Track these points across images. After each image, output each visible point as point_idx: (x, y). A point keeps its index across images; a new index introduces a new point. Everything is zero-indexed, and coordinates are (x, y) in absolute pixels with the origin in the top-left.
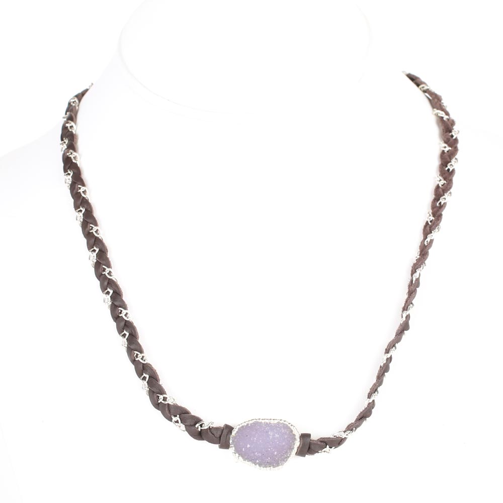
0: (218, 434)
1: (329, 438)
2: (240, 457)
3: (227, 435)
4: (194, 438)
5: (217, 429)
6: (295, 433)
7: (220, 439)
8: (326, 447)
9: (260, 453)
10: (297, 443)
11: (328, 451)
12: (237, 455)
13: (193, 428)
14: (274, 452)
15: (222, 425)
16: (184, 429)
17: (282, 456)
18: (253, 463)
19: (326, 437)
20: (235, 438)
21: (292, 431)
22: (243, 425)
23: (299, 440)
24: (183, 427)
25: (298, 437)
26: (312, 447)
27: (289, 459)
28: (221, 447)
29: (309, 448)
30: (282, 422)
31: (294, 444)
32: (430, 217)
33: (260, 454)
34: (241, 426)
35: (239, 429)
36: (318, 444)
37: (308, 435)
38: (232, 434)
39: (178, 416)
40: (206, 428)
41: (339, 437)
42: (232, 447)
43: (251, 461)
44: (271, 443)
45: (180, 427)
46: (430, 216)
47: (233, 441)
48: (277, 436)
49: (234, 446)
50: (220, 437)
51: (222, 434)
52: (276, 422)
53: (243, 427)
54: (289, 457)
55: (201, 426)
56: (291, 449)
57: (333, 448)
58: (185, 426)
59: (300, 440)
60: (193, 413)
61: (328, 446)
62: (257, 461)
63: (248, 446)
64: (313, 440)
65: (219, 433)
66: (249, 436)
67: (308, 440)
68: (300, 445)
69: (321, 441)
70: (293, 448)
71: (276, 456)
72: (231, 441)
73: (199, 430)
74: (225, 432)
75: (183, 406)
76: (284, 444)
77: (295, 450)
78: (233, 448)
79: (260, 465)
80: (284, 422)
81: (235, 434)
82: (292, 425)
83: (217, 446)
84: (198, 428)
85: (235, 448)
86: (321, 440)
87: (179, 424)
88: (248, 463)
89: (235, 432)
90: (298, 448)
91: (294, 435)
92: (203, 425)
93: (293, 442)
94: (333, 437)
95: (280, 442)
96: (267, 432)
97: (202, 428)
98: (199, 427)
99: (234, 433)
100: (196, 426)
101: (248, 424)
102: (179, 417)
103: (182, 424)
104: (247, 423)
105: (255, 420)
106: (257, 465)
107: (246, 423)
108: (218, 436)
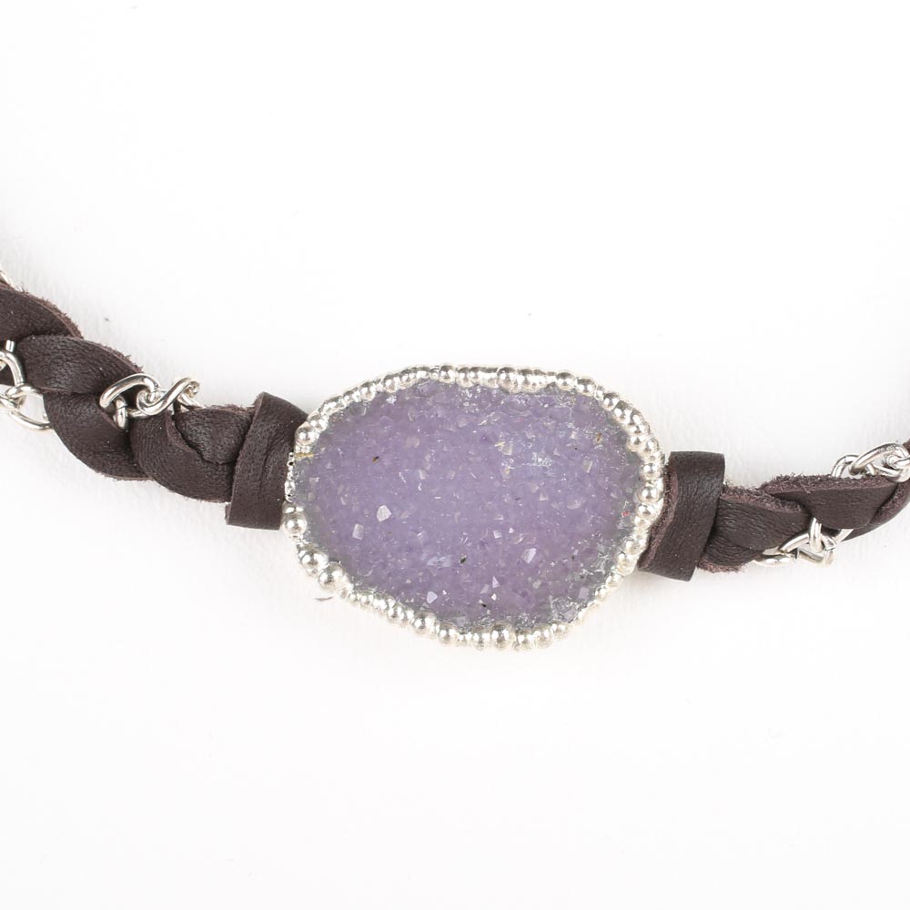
0: (214, 446)
1: (826, 479)
2: (337, 574)
3: (269, 449)
4: (92, 465)
5: (218, 417)
6: (640, 450)
7: (232, 472)
8: (806, 529)
9: (444, 553)
10: (651, 505)
11: (814, 549)
12: (322, 559)
13: (86, 411)
14: (522, 548)
15: (246, 400)
16: (42, 416)
17: (566, 570)
18: (408, 606)
19: (808, 472)
20: (311, 466)
21: (621, 438)
22: (356, 397)
23: (659, 485)
24: (34, 403)
25: (653, 470)
26: (730, 525)
27: (605, 590)
28: (238, 516)
29: (714, 531)
30: (572, 383)
31: (633, 509)
33: (446, 562)
34: (345, 402)
35: (335, 420)
36: (764, 512)
37: (713, 464)
38: (297, 448)
39: (10, 345)
40: (151, 411)
41: (879, 478)
42: (294, 516)
43: (395, 594)
44: (507, 499)
45: (17, 402)
47: (302, 487)
48: (540, 460)
49: (308, 514)
50: (232, 463)
51: (240, 446)
52: (538, 382)
53: (354, 408)
54: (601, 578)
55: (130, 398)
56: (616, 534)
57: (845, 532)
58: (49, 398)
59: (667, 486)
60: (91, 331)
61: (815, 527)
62: (431, 597)
63: (384, 513)
64: (739, 491)
65: (228, 440)
66: (386, 462)
67: (708, 487)
68: (665, 513)
69: (782, 498)
70: (627, 532)
71: (533, 570)
72: (289, 486)
73: (121, 420)
74: (259, 433)
75: (37, 292)
76: (577, 505)
77: (639, 539)
78: (303, 523)
79: (445, 616)
80: (581, 388)
81: (315, 448)
82: (622, 406)
83: (216, 511)
84: (112, 410)
85: (312, 526)
86: (783, 489)
87: (13, 391)
88: (381, 604)
89: (314, 436)
90: (654, 529)
91: (636, 460)
92: (141, 397)
93: (630, 497)
94: (846, 474)
95: (553, 498)
96: (487, 440)
97: (135, 414)
98: (121, 404)
99: (306, 441)
100: (105, 401)
101: (382, 396)
102: (15, 353)
103: (27, 389)
104: (380, 387)
105: (421, 374)
106: (430, 621)
107: (373, 389)
108: (221, 456)
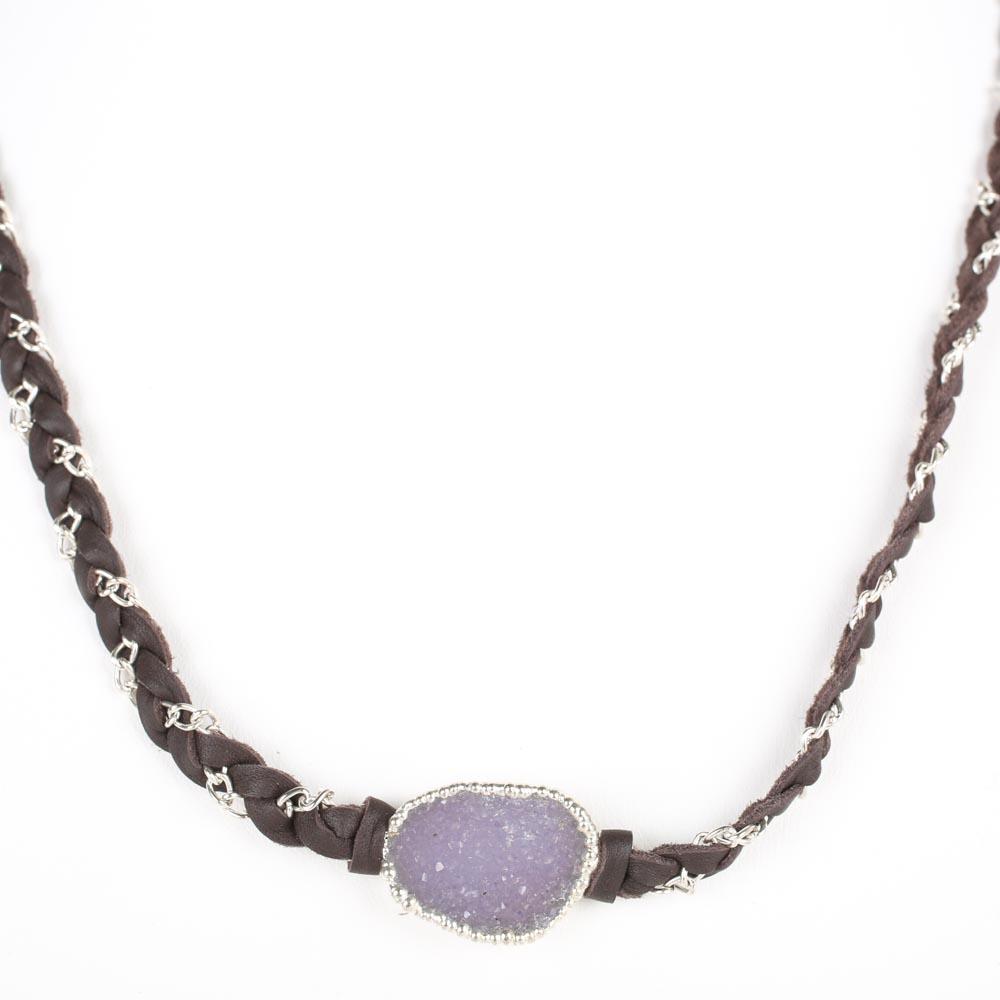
0: (345, 828)
1: (690, 846)
2: (413, 902)
3: (374, 829)
4: (272, 839)
5: (344, 811)
6: (585, 830)
7: (353, 843)
8: (679, 874)
9: (474, 889)
10: (591, 862)
11: (684, 885)
12: (404, 893)
13: (269, 807)
14: (519, 886)
15: (359, 800)
16: (243, 810)
17: (543, 898)
18: (454, 919)
19: (680, 843)
20: (397, 840)
21: (574, 823)
22: (424, 800)
23: (595, 850)
24: (239, 804)
25: (592, 841)
26: (636, 872)
27: (565, 909)
28: (355, 868)
29: (627, 876)
30: (546, 793)
31: (581, 863)
32: (986, 196)
33: (475, 894)
34: (417, 803)
35: (412, 813)
36: (655, 865)
37: (625, 837)
38: (390, 829)
39: (225, 770)
40: (308, 808)
41: (719, 845)
42: (388, 869)
43: (446, 913)
44: (510, 858)
45: (229, 803)
46: (986, 190)
47: (392, 851)
48: (528, 836)
49: (397, 867)
50: (353, 837)
51: (357, 828)
52: (527, 792)
53: (423, 807)
54: (563, 903)
55: (295, 801)
56: (572, 877)
57: (701, 876)
58: (247, 800)
59: (601, 851)
60: (271, 762)
61: (684, 872)
62: (467, 915)
63: (440, 867)
64: (641, 853)
65: (350, 825)
66: (441, 837)
67: (624, 850)
68: (599, 866)
69: (665, 857)
70: (578, 876)
71: (524, 898)
72: (385, 851)
73: (289, 814)
74: (369, 820)
75: (241, 739)
76: (549, 861)
77: (584, 880)
78: (393, 873)
79: (475, 926)
80: (551, 796)
81: (400, 829)
82: (575, 805)
83: (342, 865)
84: (284, 807)
85: (398, 874)
86: (665, 852)
87: (226, 797)
88: (438, 918)
89: (399, 822)
90: (593, 875)
91: (583, 836)
92: (301, 800)
93: (579, 857)
94: (701, 843)
95: (536, 858)
96: (498, 825)
97: (297, 809)
98: (289, 804)
99: (395, 825)
100: (280, 802)
101: (439, 800)
102: (228, 774)
103: (235, 795)
104: (437, 795)
105: (461, 788)
106: (466, 928)
107: (434, 795)
108: (347, 834)
